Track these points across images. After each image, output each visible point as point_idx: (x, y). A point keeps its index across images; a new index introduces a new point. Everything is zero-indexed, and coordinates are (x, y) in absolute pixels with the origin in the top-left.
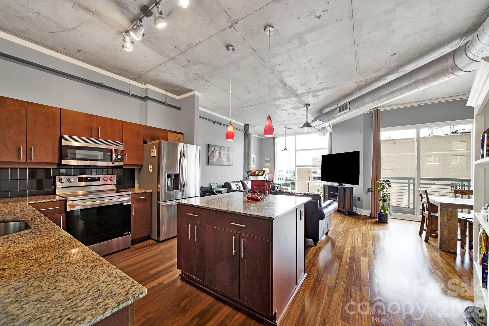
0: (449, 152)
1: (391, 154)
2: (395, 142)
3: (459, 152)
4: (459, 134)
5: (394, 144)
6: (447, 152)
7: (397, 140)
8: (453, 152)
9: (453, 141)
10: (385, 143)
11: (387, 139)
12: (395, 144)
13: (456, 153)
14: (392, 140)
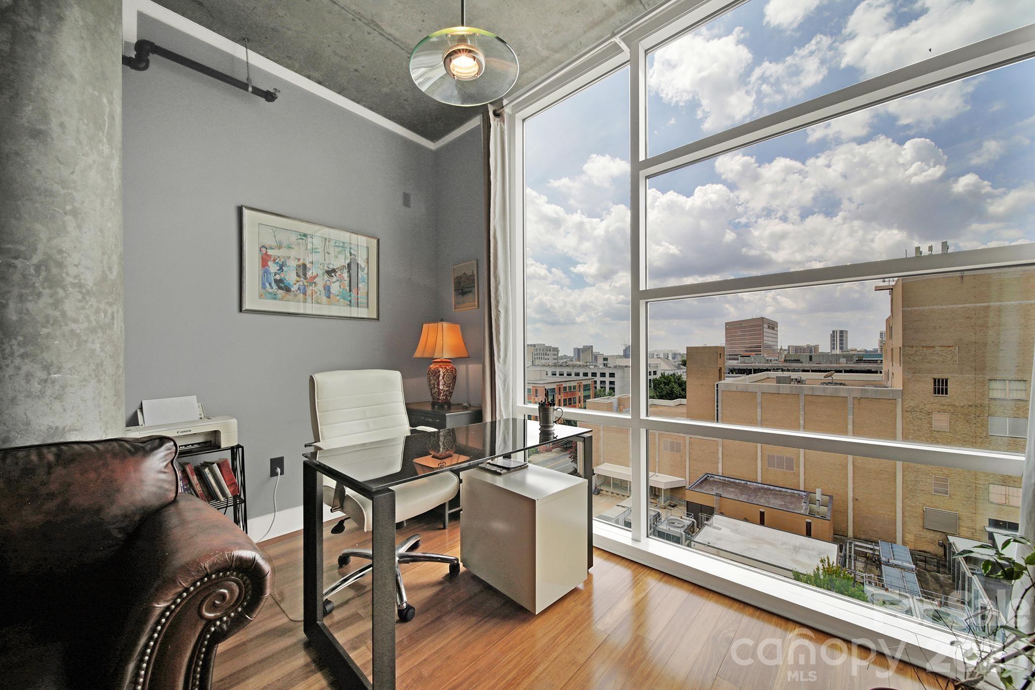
1: (951, 306)
5: (959, 279)
12: (965, 278)
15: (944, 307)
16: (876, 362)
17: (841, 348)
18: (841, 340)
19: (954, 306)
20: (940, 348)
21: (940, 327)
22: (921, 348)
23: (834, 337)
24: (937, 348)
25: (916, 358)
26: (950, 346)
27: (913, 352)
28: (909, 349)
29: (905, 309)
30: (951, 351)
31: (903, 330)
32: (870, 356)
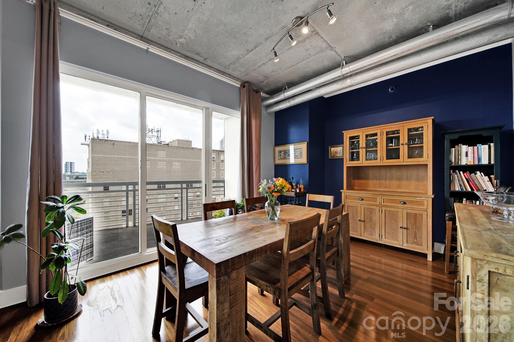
0: (157, 158)
1: (110, 156)
2: (114, 144)
3: (162, 158)
4: (162, 144)
5: (113, 145)
6: (155, 158)
7: (116, 141)
8: (159, 158)
9: (158, 149)
10: (104, 143)
11: (105, 139)
12: (115, 146)
13: (160, 159)
14: (111, 141)
15: (108, 156)
16: (83, 178)
17: (71, 171)
18: (71, 167)
19: (111, 156)
20: (106, 172)
21: (106, 164)
22: (99, 172)
23: (67, 165)
24: (105, 172)
25: (97, 177)
26: (109, 172)
27: (96, 174)
28: (94, 172)
29: (93, 155)
30: (110, 173)
31: (92, 164)
32: (82, 175)
